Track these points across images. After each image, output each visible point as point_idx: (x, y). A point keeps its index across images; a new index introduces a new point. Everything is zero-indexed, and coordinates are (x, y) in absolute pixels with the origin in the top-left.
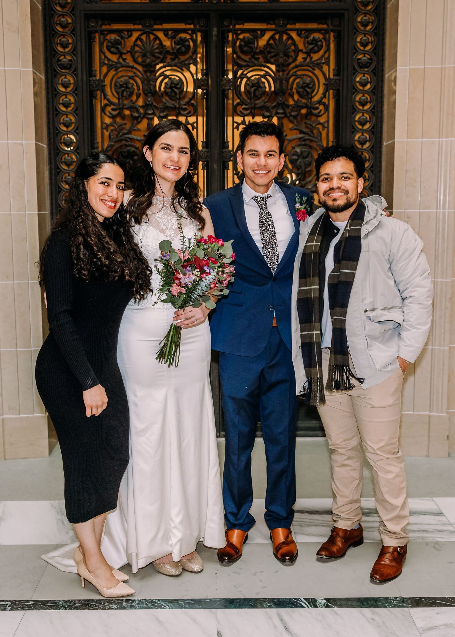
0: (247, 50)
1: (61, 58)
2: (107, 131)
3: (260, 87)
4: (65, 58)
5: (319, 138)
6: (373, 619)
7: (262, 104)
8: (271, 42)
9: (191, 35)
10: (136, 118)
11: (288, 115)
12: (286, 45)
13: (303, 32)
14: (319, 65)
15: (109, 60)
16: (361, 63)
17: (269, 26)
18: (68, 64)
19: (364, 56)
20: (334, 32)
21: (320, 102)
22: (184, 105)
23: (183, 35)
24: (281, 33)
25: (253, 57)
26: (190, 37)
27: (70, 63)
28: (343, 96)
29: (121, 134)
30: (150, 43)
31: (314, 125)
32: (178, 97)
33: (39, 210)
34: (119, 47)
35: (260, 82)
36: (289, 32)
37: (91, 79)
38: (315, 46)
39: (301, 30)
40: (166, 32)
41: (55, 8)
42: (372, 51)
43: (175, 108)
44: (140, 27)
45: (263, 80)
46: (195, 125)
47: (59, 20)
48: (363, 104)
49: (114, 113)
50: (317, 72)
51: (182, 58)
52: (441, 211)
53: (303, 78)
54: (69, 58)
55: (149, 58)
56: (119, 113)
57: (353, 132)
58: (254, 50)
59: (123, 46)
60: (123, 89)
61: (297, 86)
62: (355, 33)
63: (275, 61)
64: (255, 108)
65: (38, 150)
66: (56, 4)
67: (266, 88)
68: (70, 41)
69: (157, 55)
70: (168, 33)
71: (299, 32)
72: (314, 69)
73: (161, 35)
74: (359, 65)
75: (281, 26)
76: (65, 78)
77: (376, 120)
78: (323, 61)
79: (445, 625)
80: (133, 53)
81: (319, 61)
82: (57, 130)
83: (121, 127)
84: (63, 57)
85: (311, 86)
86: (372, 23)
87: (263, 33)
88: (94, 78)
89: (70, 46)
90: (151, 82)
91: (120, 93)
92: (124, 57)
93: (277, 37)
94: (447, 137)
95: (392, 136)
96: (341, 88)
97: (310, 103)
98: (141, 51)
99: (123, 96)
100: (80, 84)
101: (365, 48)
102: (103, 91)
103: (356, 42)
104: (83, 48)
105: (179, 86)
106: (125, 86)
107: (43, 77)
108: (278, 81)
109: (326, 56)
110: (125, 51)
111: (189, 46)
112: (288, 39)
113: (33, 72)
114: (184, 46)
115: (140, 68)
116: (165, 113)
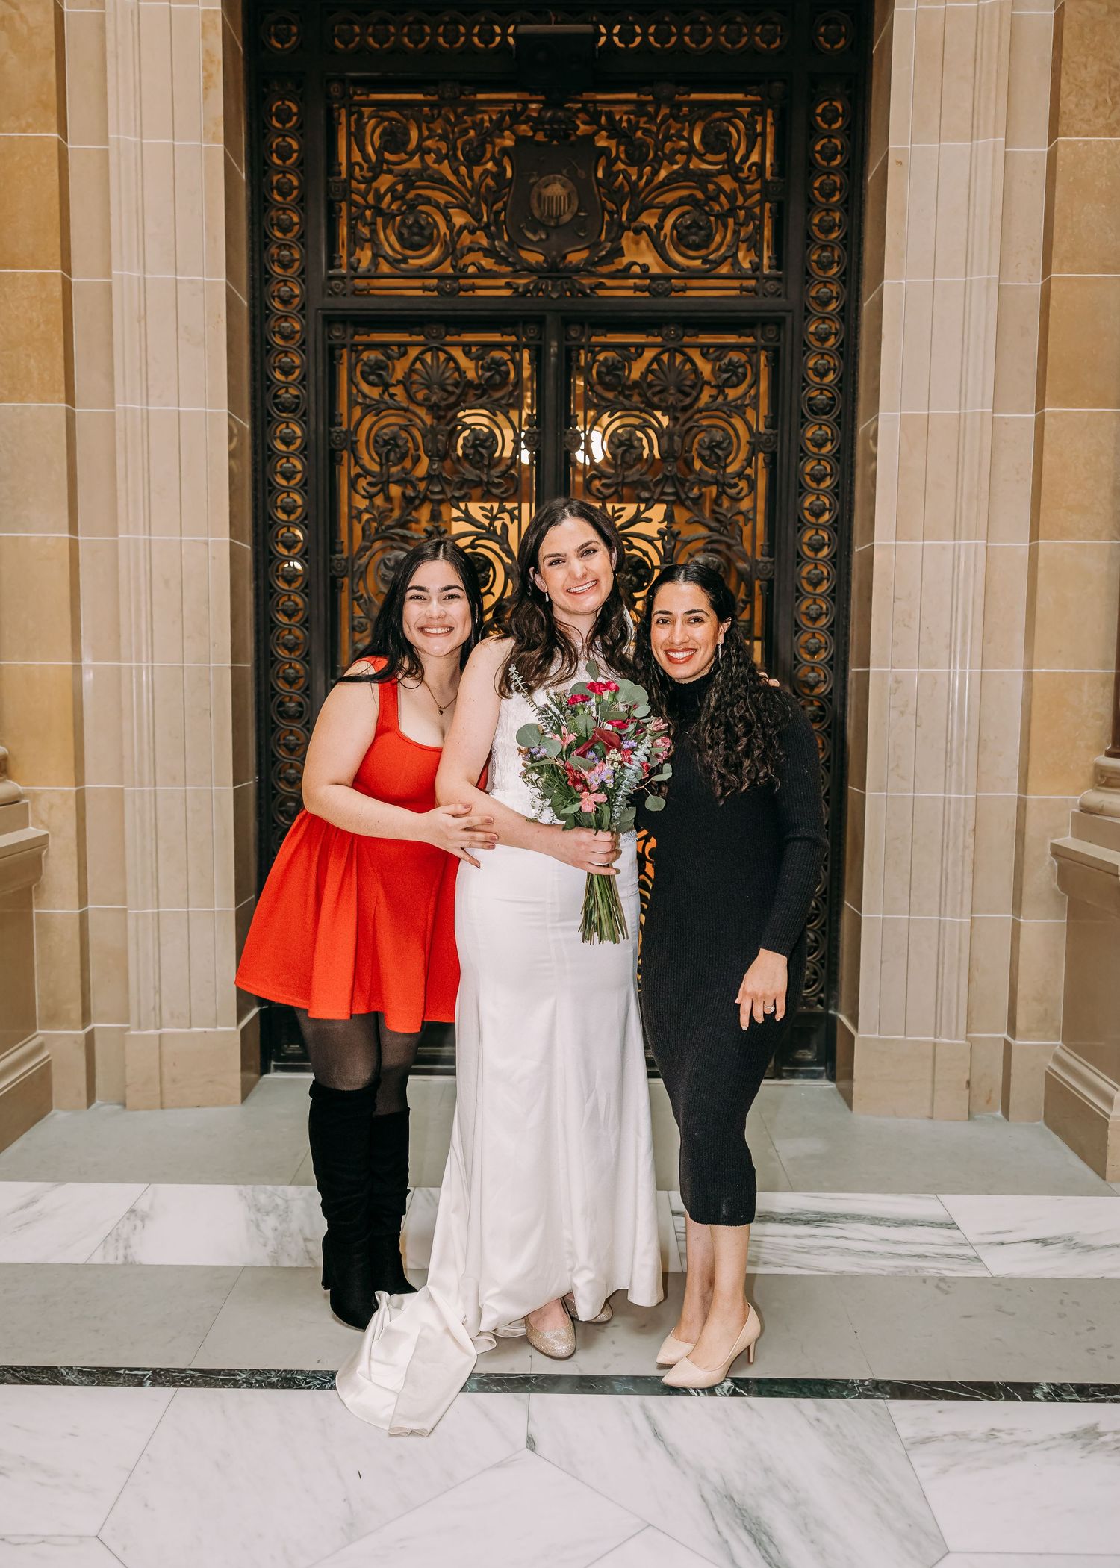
0: (610, 380)
1: (279, 393)
2: (360, 523)
3: (632, 446)
4: (287, 392)
5: (738, 538)
6: (818, 1420)
7: (636, 478)
8: (655, 366)
9: (512, 354)
10: (412, 499)
11: (683, 496)
12: (680, 373)
13: (711, 350)
14: (739, 409)
15: (365, 396)
16: (815, 405)
17: (651, 339)
18: (293, 403)
19: (821, 394)
20: (767, 351)
21: (740, 475)
22: (497, 477)
23: (497, 354)
24: (673, 352)
25: (620, 393)
26: (509, 357)
27: (297, 401)
28: (781, 464)
29: (383, 527)
30: (438, 367)
31: (729, 516)
32: (486, 462)
33: (234, 661)
34: (383, 373)
35: (633, 438)
36: (686, 350)
37: (332, 430)
38: (731, 375)
39: (709, 346)
40: (466, 348)
41: (271, 302)
42: (836, 385)
43: (479, 483)
44: (421, 338)
45: (639, 434)
46: (516, 512)
47: (279, 326)
48: (819, 479)
49: (373, 490)
50: (737, 422)
51: (497, 395)
52: (958, 670)
53: (711, 431)
54: (293, 391)
55: (435, 393)
56: (381, 490)
57: (799, 529)
58: (623, 382)
59: (390, 371)
60: (389, 447)
61: (700, 445)
62: (804, 353)
63: (661, 400)
64: (624, 484)
65: (235, 554)
66: (273, 298)
67: (644, 448)
68: (297, 362)
69: (450, 388)
70: (470, 349)
71: (705, 350)
72: (730, 416)
73: (458, 353)
74: (811, 410)
75: (673, 339)
76: (288, 427)
77: (842, 506)
78: (747, 402)
79: (954, 1434)
80: (408, 383)
81: (739, 402)
82: (271, 518)
83: (382, 516)
84: (283, 390)
85: (724, 445)
86: (836, 335)
87: (640, 351)
88: (337, 429)
89: (297, 371)
90: (440, 437)
91: (384, 455)
92: (392, 390)
93: (665, 357)
94: (969, 539)
95: (869, 535)
96: (778, 450)
97: (723, 475)
98: (422, 381)
99: (388, 460)
100: (313, 437)
101: (822, 379)
102: (354, 451)
103: (806, 368)
104: (320, 374)
105: (488, 444)
106: (392, 442)
107: (247, 426)
108: (665, 438)
109: (752, 392)
110: (393, 381)
111: (508, 373)
112: (684, 363)
113: (229, 415)
114: (499, 372)
115: (422, 412)
116: (462, 492)
